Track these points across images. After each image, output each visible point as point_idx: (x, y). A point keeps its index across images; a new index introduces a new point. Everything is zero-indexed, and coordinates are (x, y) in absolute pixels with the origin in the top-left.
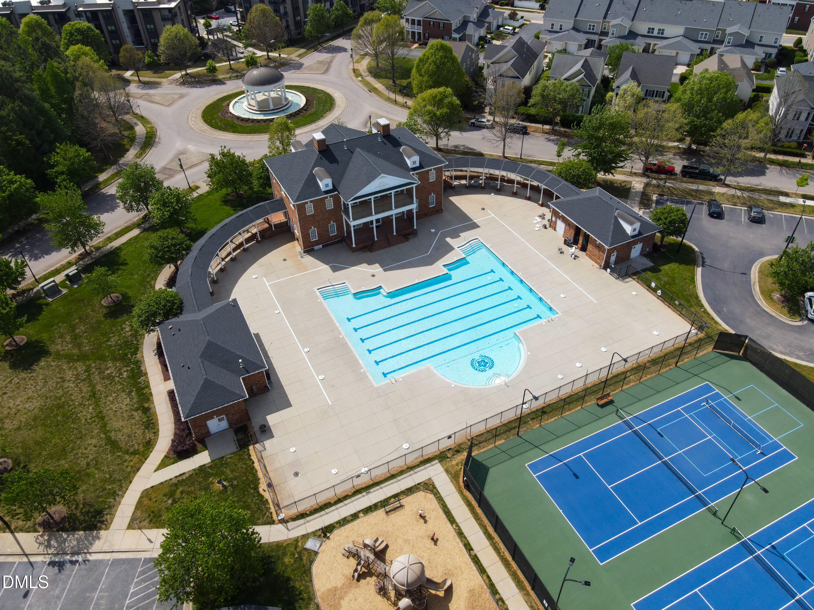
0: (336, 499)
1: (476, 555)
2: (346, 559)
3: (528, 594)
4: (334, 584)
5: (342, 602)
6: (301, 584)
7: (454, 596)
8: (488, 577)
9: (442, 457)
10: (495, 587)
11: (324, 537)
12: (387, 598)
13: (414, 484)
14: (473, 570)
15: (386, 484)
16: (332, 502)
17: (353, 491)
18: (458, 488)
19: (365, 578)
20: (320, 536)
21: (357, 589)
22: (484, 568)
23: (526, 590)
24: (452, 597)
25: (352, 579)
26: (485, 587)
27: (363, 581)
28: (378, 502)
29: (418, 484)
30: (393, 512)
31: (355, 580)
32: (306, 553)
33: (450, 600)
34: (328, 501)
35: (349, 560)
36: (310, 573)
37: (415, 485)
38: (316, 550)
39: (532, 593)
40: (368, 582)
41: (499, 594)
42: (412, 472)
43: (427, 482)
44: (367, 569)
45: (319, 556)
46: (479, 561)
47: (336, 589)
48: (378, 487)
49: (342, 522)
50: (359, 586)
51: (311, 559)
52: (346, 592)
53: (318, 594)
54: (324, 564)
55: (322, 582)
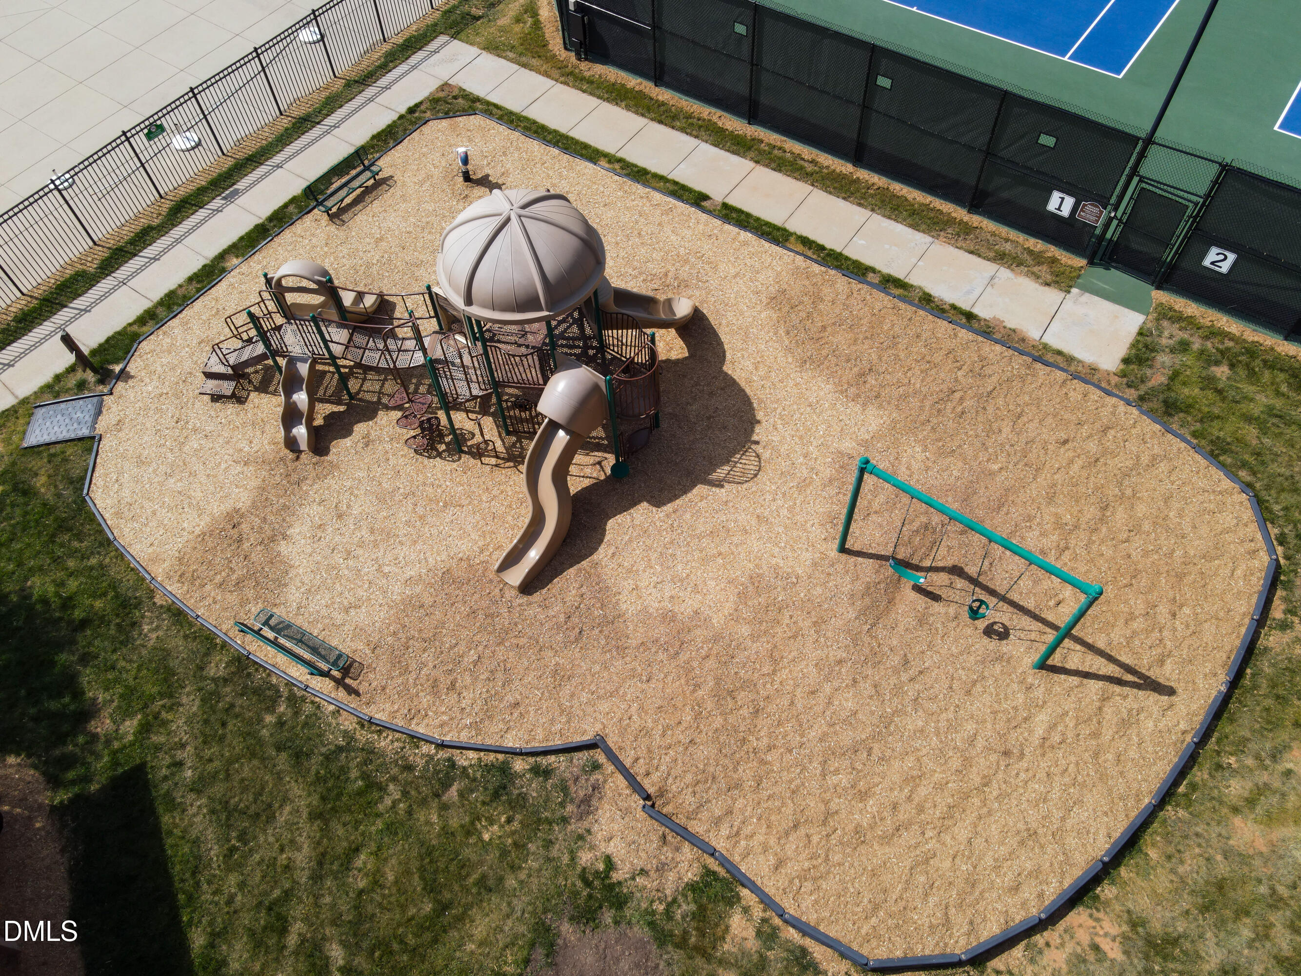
0: (102, 254)
1: (725, 206)
2: (231, 408)
3: (966, 230)
4: (218, 508)
5: (283, 548)
6: (60, 575)
7: (724, 338)
8: (806, 242)
9: (455, 24)
10: (847, 258)
11: (101, 382)
12: (469, 453)
13: (395, 117)
14: (745, 243)
15: (289, 150)
16: (91, 268)
17: (164, 210)
18: (556, 73)
19: (347, 432)
20: (82, 385)
21: (329, 481)
22: (778, 229)
23: (950, 221)
24: (720, 344)
25: (291, 456)
26: (816, 268)
27: (341, 448)
28: (286, 206)
29: (411, 110)
30: (360, 207)
31: (307, 457)
32: (38, 464)
33: (720, 355)
34: (69, 272)
35: (249, 405)
36: (91, 518)
37: (401, 117)
38: (85, 432)
39: (976, 220)
40: (368, 435)
41: (873, 270)
42: (370, 92)
43: (441, 94)
44: (339, 403)
45: (106, 445)
46: (748, 215)
47: (234, 519)
48: (262, 169)
49: (161, 312)
50: (334, 466)
51: (76, 473)
52: (285, 507)
53: (159, 571)
54: (141, 462)
55: (160, 524)
